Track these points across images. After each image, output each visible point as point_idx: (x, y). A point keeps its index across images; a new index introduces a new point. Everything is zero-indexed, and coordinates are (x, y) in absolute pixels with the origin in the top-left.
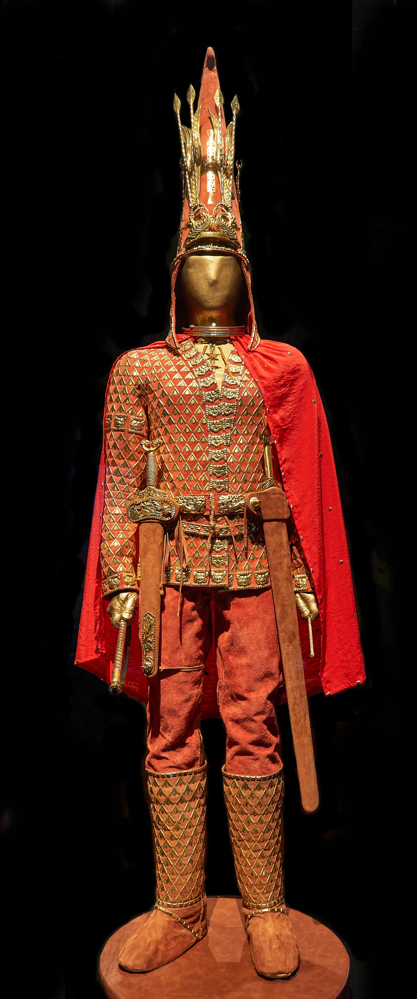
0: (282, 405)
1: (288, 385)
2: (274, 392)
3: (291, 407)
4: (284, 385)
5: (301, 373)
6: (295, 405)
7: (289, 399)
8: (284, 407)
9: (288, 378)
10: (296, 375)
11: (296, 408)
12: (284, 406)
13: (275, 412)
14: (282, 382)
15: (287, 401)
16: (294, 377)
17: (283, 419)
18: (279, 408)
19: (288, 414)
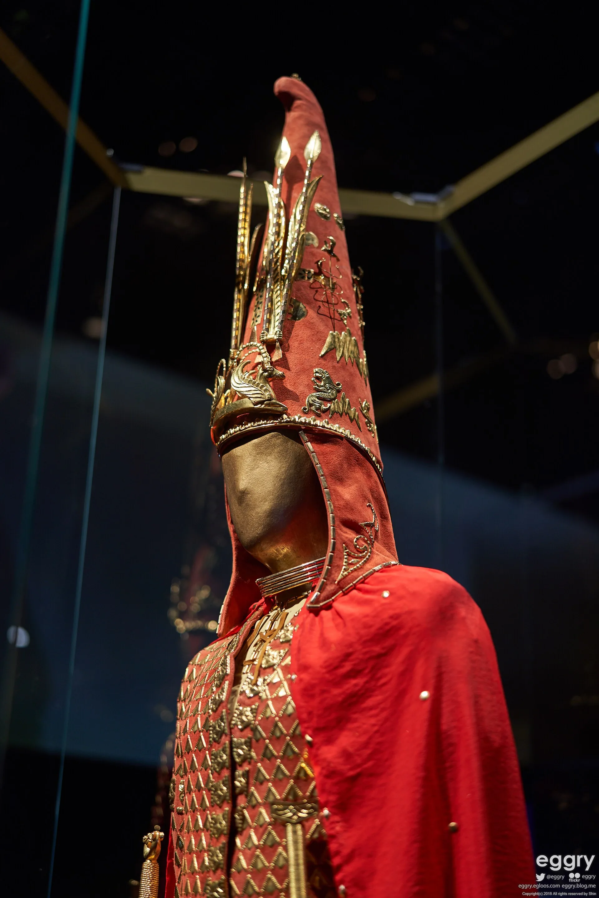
0: (349, 720)
1: (367, 671)
2: (325, 695)
3: (373, 721)
4: (353, 674)
5: (403, 632)
6: (384, 715)
7: (370, 702)
8: (356, 725)
9: (366, 653)
10: (389, 643)
11: (386, 720)
12: (356, 720)
13: (329, 741)
14: (348, 667)
15: (364, 710)
16: (383, 648)
17: (347, 755)
18: (342, 729)
19: (363, 739)
